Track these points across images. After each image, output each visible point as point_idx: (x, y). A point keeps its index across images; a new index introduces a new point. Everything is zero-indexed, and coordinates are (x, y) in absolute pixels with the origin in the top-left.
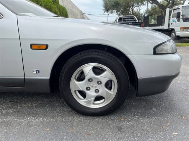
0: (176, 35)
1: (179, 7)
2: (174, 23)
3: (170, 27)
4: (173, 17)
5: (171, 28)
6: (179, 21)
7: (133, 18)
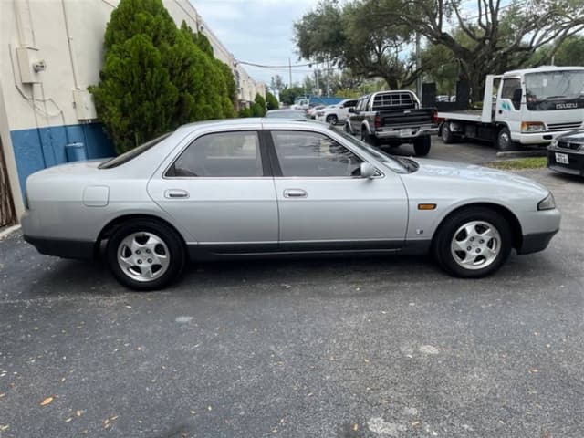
0: (513, 137)
1: (519, 74)
2: (505, 111)
3: (497, 120)
4: (502, 97)
5: (497, 122)
6: (517, 107)
7: (408, 97)
